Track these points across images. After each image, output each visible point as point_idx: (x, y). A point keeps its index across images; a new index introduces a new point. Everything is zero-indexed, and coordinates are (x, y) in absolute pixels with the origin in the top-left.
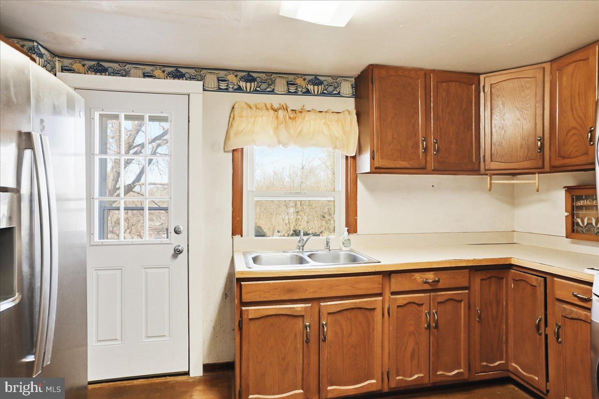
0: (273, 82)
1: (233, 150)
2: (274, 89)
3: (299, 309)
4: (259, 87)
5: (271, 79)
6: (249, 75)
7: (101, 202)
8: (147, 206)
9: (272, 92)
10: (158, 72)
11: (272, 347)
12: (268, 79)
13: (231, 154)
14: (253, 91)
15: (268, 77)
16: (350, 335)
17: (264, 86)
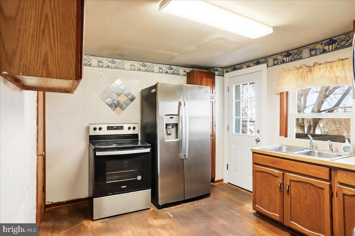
0: (301, 52)
1: (280, 93)
2: (301, 56)
3: (276, 173)
4: (293, 58)
5: (300, 51)
6: (288, 53)
7: (236, 119)
8: (248, 120)
9: (301, 58)
10: (251, 64)
11: (265, 187)
12: (298, 52)
13: (279, 96)
14: (290, 61)
15: (298, 51)
16: (306, 198)
17: (296, 56)
